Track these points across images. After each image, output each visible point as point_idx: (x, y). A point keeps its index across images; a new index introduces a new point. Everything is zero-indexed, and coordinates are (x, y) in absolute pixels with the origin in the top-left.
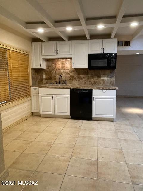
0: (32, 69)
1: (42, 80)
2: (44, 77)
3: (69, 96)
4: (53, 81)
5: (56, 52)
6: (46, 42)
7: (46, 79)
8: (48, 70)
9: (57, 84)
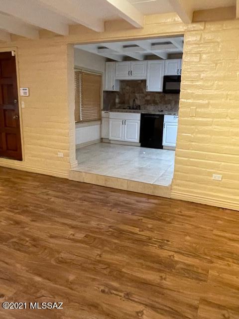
0: (104, 91)
1: (114, 104)
2: (117, 100)
3: (139, 122)
4: (126, 106)
5: (130, 73)
6: (120, 62)
7: (119, 103)
8: (121, 93)
9: (130, 109)
